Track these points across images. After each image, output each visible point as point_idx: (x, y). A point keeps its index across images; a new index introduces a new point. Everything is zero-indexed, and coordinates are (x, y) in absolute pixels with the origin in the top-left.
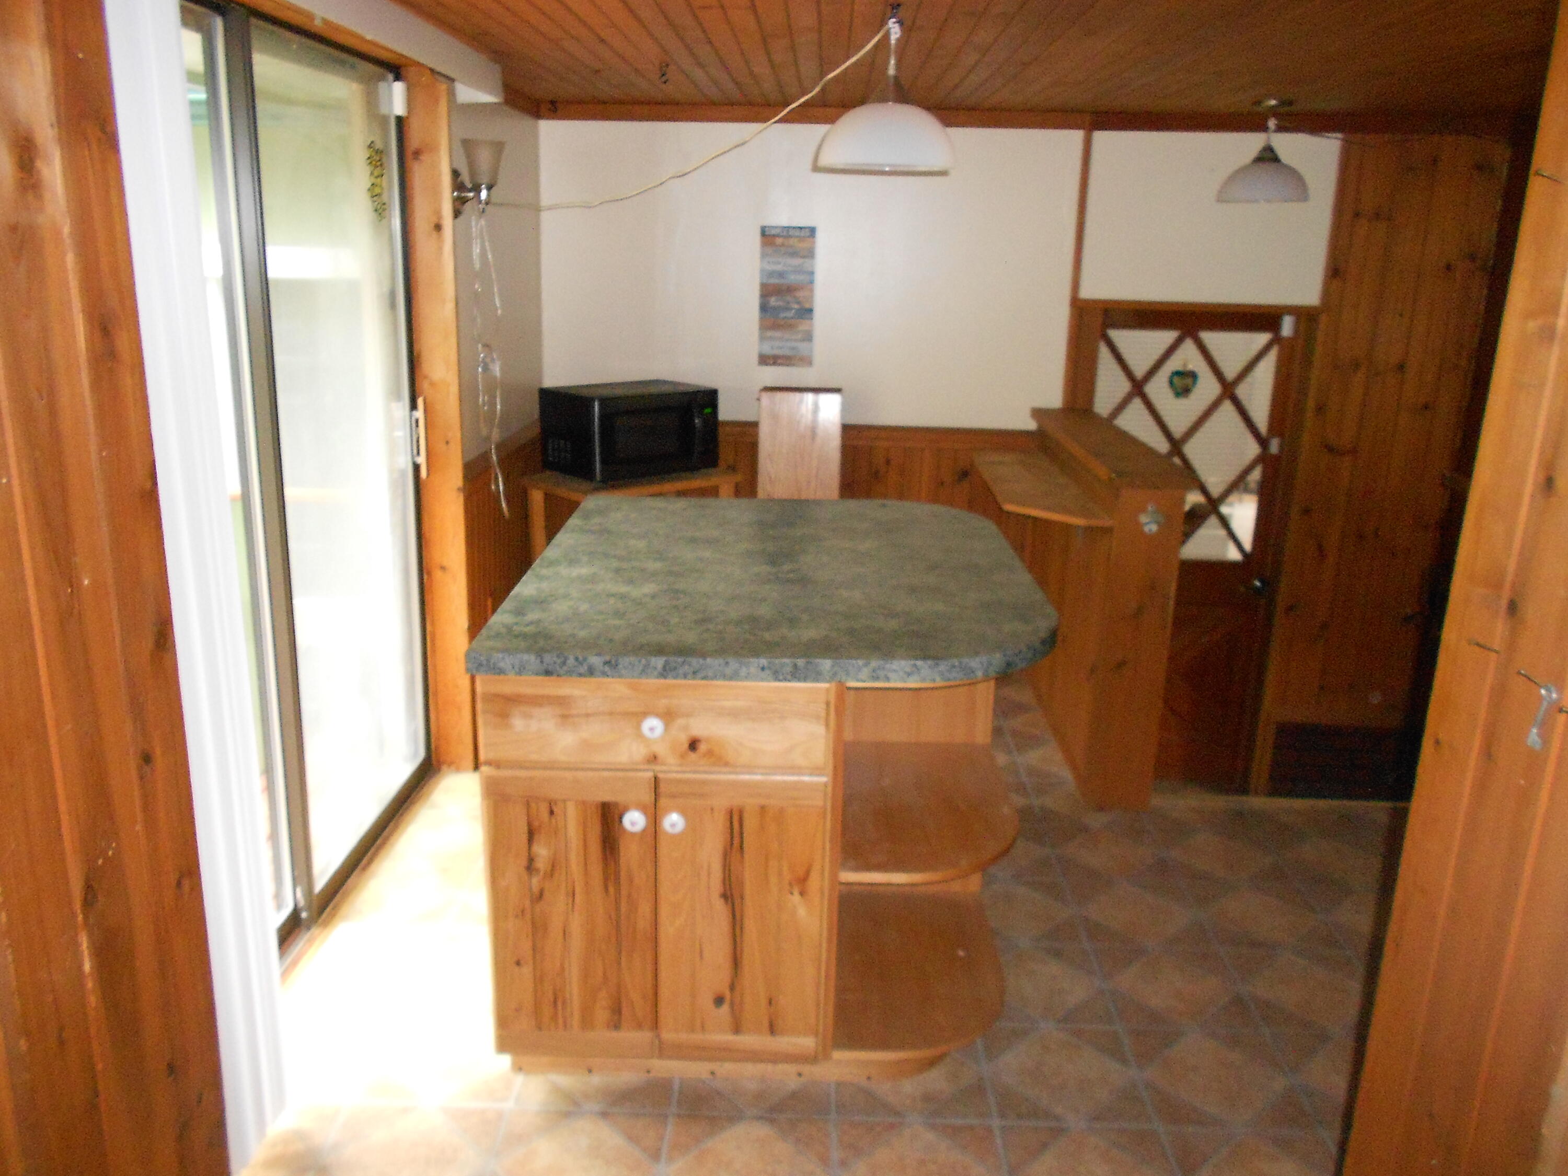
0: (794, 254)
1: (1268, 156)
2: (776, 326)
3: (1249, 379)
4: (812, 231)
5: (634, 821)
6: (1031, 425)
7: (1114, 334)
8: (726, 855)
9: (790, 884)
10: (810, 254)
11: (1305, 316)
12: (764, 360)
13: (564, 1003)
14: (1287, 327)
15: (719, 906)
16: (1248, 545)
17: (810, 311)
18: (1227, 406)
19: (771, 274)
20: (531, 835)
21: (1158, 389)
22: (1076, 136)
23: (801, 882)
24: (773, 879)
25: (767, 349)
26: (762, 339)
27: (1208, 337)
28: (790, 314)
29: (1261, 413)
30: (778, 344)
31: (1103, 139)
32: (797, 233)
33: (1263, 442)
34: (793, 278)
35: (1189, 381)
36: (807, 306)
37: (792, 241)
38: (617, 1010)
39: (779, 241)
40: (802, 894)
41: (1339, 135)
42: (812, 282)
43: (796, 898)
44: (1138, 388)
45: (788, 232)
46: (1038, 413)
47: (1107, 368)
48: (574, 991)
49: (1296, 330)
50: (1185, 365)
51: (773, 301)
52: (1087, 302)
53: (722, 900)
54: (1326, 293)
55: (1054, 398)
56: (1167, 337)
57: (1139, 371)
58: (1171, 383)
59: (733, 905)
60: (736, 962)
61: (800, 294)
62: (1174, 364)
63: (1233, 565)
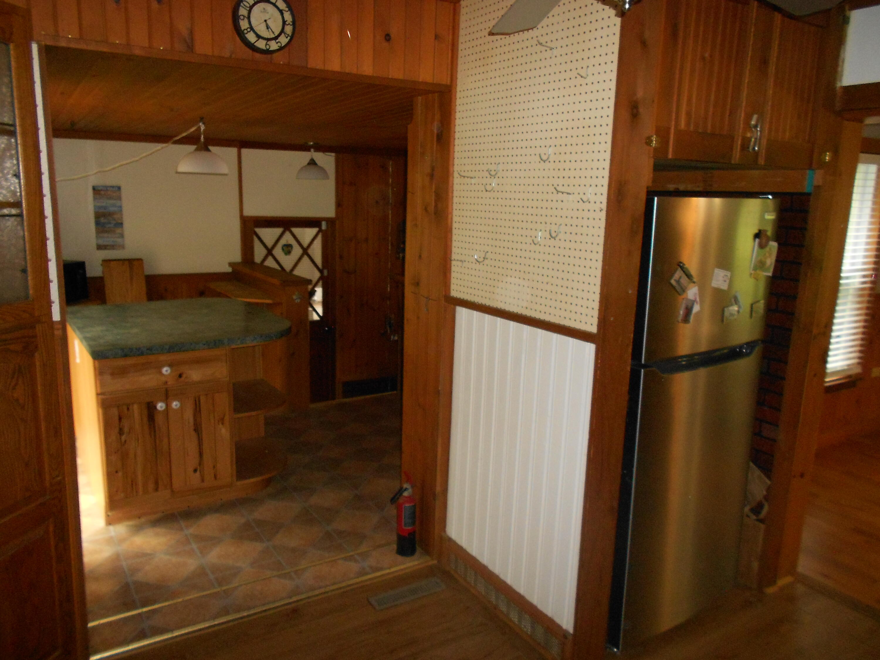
0: (110, 198)
1: (312, 163)
2: (104, 231)
3: (312, 247)
4: (119, 188)
5: (160, 406)
6: (229, 270)
7: (258, 230)
8: (195, 416)
9: (218, 421)
10: (119, 198)
11: (329, 221)
12: (100, 247)
13: (136, 484)
14: (324, 226)
15: (193, 433)
16: (321, 314)
17: (122, 224)
18: (306, 258)
19: (100, 207)
20: (120, 419)
21: (278, 252)
22: (233, 151)
23: (222, 420)
24: (212, 421)
25: (101, 242)
26: (97, 237)
27: (295, 230)
28: (112, 225)
29: (318, 259)
30: (108, 239)
31: (245, 152)
32: (111, 189)
33: (321, 271)
34: (112, 209)
35: (290, 248)
36: (120, 222)
37: (109, 193)
38: (156, 483)
39: (102, 193)
40: (223, 424)
41: (333, 154)
42: (121, 211)
43: (221, 426)
44: (270, 252)
45: (106, 188)
46: (230, 264)
47: (257, 246)
48: (140, 479)
49: (327, 226)
50: (287, 242)
51: (102, 220)
52: (247, 217)
53: (194, 432)
54: (337, 212)
55: (237, 257)
56: (279, 231)
57: (270, 244)
58: (283, 249)
59: (198, 434)
60: (201, 454)
61: (115, 216)
62: (283, 242)
63: (317, 321)
